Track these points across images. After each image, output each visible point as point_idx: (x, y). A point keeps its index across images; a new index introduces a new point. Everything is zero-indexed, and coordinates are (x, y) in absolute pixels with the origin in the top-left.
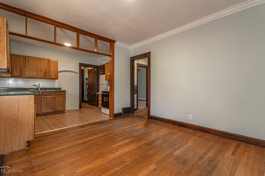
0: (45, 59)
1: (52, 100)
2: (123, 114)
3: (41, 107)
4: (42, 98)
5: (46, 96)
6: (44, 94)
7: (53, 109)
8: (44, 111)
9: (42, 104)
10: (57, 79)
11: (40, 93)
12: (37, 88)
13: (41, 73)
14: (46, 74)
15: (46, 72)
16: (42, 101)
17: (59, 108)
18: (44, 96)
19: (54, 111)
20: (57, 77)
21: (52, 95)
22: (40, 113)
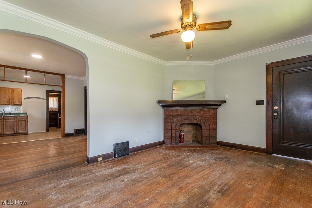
0: (9, 88)
1: (14, 124)
2: (75, 134)
3: (4, 129)
4: (5, 122)
5: (8, 119)
6: (6, 118)
7: (15, 131)
8: (6, 132)
9: (5, 126)
10: (21, 105)
11: (2, 117)
12: (1, 113)
13: (5, 100)
14: (9, 101)
15: (9, 100)
16: (5, 124)
17: (22, 130)
18: (6, 119)
19: (15, 132)
20: (21, 103)
21: (14, 119)
22: (2, 134)
